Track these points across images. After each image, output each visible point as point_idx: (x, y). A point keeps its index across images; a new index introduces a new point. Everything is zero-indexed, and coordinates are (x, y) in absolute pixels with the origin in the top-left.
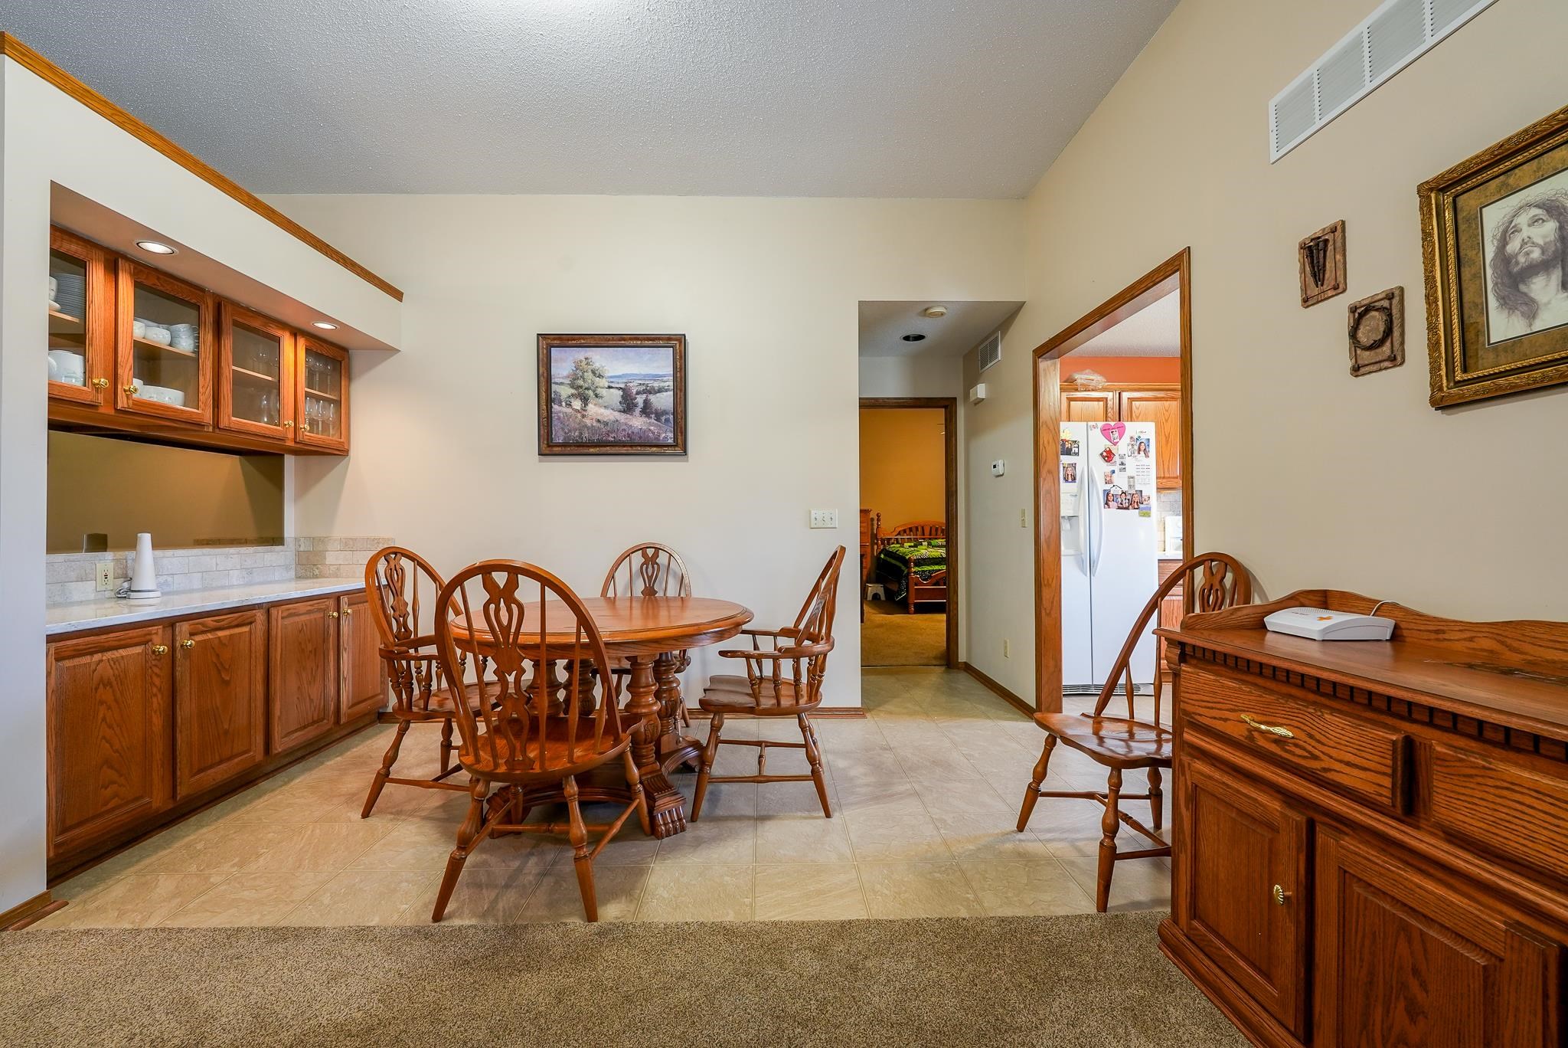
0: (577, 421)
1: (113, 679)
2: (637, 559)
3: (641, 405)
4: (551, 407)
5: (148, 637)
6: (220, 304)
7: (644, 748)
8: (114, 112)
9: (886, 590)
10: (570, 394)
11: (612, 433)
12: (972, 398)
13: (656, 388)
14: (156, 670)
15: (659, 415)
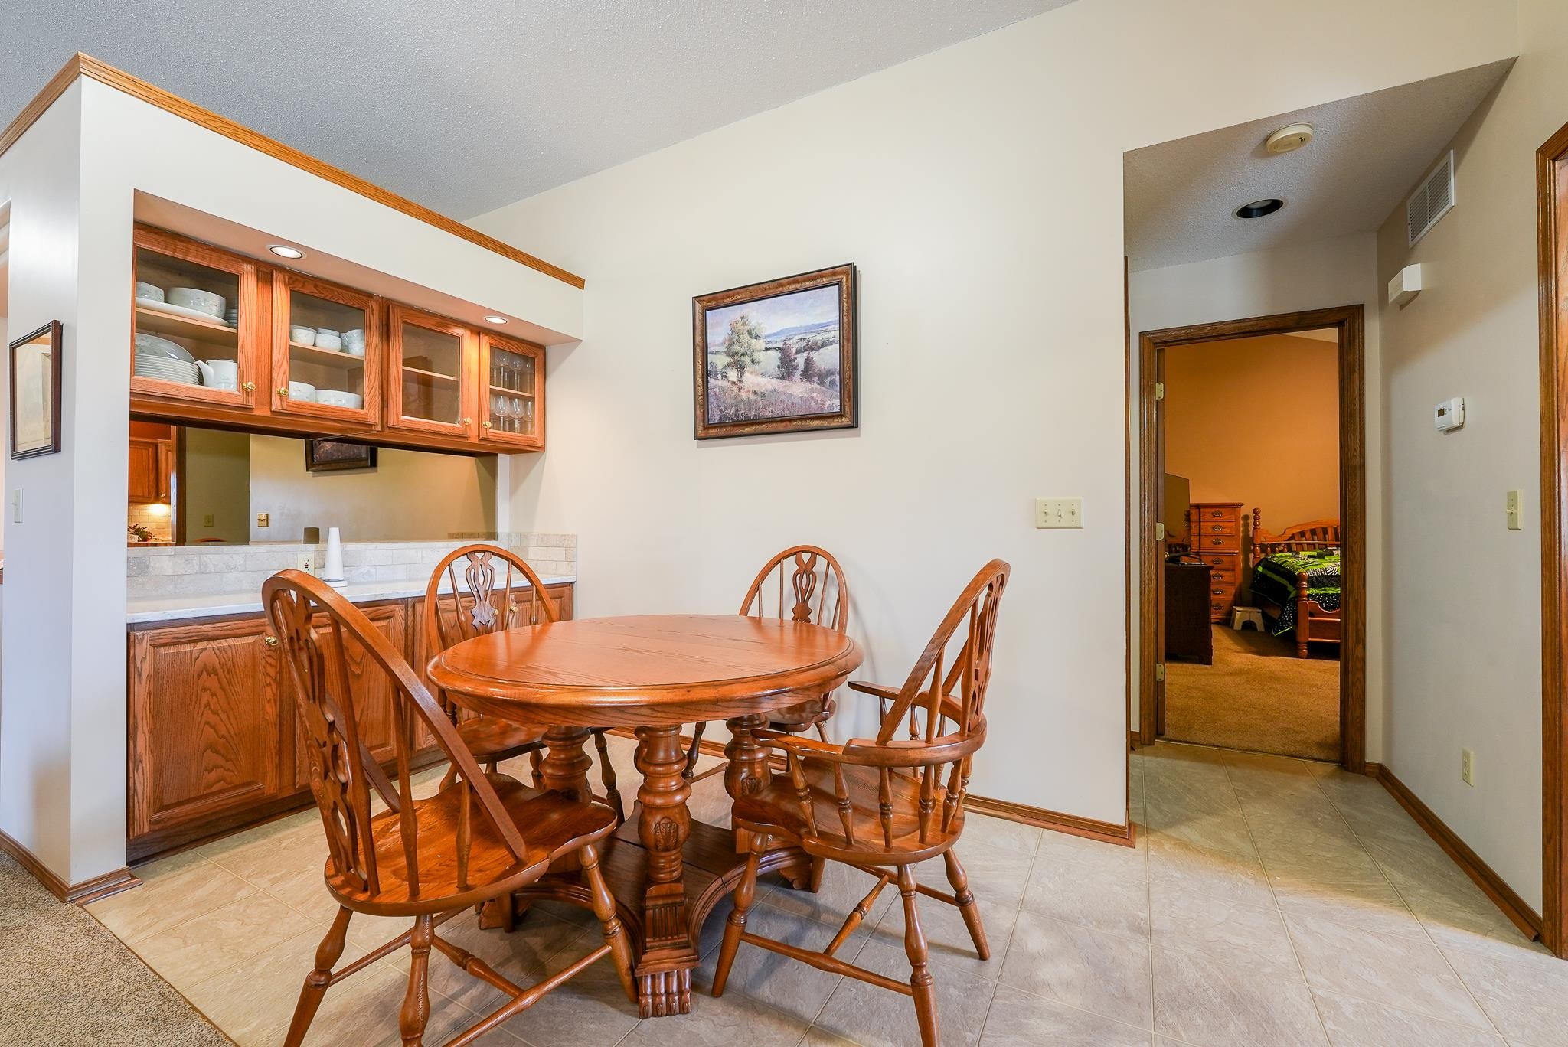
0: (733, 395)
1: (218, 667)
2: (790, 565)
3: (801, 365)
4: (708, 382)
5: (261, 628)
6: (387, 306)
7: (663, 857)
8: (206, 117)
9: (1265, 616)
10: (726, 363)
11: (769, 406)
12: (1393, 295)
13: (820, 342)
14: (270, 660)
15: (822, 377)
